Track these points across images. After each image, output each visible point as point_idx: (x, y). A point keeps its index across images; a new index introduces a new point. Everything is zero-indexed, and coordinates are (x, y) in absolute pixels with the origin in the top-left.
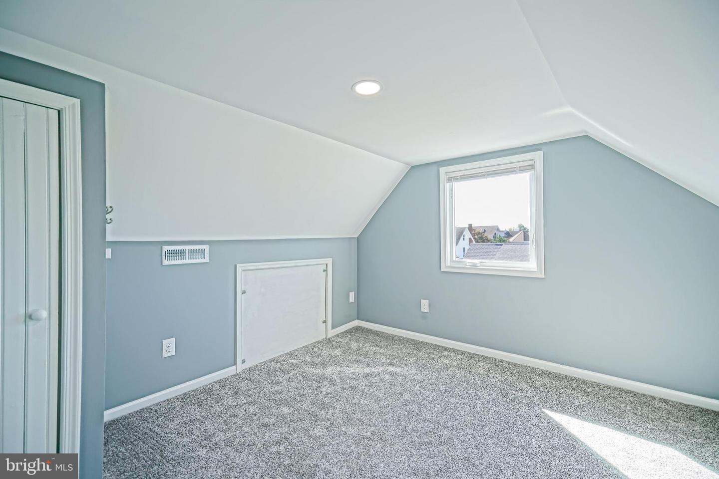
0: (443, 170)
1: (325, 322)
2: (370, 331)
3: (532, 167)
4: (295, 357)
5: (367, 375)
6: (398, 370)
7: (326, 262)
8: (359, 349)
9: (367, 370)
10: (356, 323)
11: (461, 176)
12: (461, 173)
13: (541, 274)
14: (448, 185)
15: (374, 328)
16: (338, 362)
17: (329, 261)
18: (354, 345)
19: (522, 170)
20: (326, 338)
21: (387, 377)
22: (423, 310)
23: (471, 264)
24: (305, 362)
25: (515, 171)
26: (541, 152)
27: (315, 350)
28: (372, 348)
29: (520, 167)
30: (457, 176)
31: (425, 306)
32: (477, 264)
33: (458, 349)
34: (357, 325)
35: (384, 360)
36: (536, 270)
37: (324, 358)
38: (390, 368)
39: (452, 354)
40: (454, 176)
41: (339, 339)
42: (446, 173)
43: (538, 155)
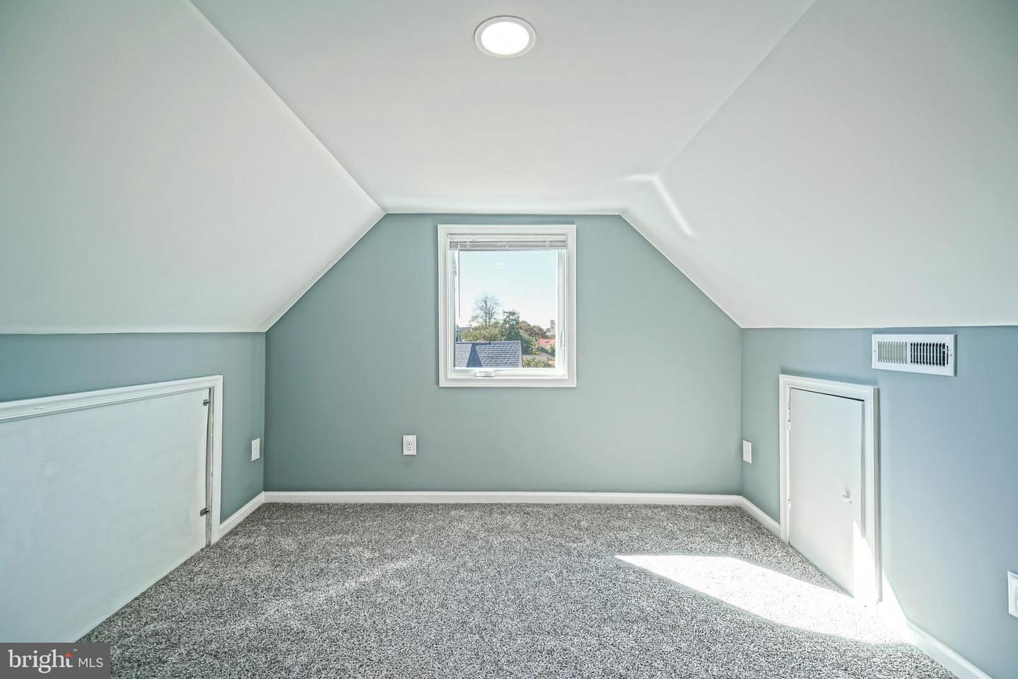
0: (443, 229)
1: (205, 512)
2: (299, 507)
3: (563, 244)
4: (155, 615)
5: (358, 594)
6: (405, 565)
7: (210, 385)
8: (303, 548)
9: (351, 584)
10: (263, 498)
11: (471, 242)
12: (470, 238)
13: (573, 382)
14: (449, 253)
15: (303, 501)
16: (278, 589)
17: (217, 382)
18: (288, 543)
19: (553, 245)
20: (208, 546)
21: (398, 584)
22: (406, 452)
23: (483, 374)
24: (197, 616)
25: (545, 246)
26: (574, 227)
27: (200, 579)
28: (327, 538)
29: (550, 241)
30: (465, 242)
31: (410, 445)
32: (491, 373)
33: (465, 502)
34: (263, 501)
35: (368, 555)
36: (566, 377)
37: (237, 591)
38: (391, 567)
39: (462, 512)
40: (460, 240)
41: (242, 541)
42: (448, 234)
43: (571, 230)
